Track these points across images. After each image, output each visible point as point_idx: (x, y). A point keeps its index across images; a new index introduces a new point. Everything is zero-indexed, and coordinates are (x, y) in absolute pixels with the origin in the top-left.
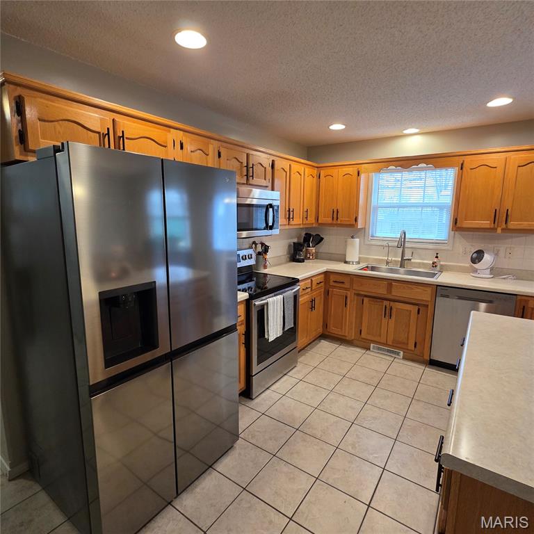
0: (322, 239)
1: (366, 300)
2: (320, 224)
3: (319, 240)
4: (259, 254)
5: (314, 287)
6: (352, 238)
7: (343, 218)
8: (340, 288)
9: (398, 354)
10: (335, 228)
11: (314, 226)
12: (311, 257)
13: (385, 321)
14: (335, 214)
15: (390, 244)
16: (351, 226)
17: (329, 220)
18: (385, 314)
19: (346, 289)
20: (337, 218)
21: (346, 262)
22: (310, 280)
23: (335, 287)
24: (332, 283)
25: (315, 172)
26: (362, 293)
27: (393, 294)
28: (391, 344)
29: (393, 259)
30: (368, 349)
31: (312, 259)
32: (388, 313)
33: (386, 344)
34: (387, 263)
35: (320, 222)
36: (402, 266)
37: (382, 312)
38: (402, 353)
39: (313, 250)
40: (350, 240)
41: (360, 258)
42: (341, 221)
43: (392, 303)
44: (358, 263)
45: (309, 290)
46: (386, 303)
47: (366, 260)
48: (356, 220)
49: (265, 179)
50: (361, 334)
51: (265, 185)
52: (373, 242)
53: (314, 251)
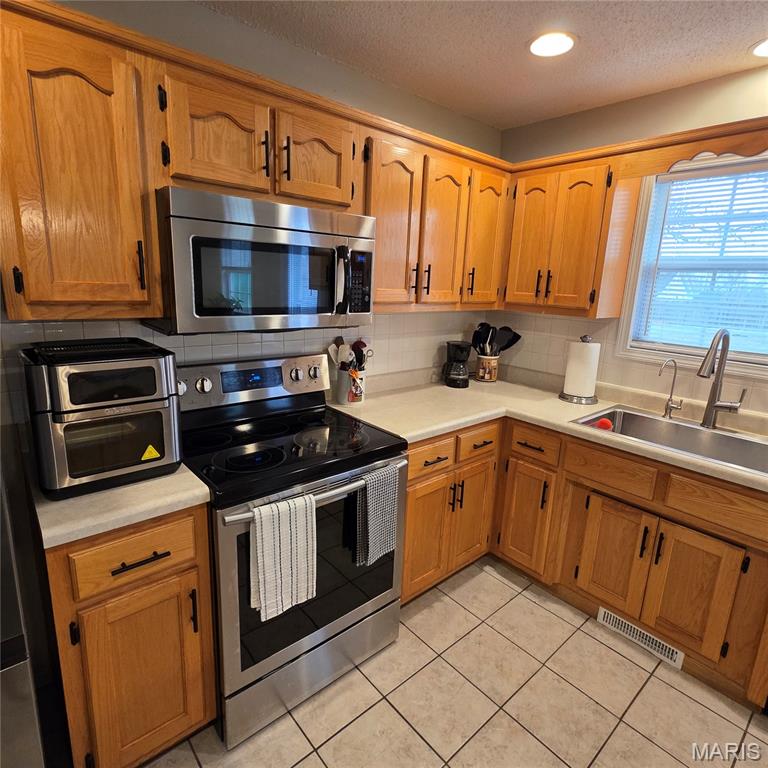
0: (517, 337)
1: (595, 500)
2: (508, 305)
3: (509, 339)
4: (344, 366)
5: (463, 455)
6: (584, 339)
7: (560, 292)
8: (535, 461)
9: (671, 655)
10: (543, 315)
11: (496, 307)
12: (487, 376)
13: (640, 565)
14: (544, 282)
15: (680, 362)
16: (581, 312)
17: (528, 296)
18: (643, 548)
19: (548, 467)
20: (547, 292)
21: (563, 396)
22: (452, 440)
23: (522, 457)
24: (516, 447)
25: (504, 182)
26: (587, 483)
27: (671, 502)
28: (652, 624)
29: (686, 400)
30: (592, 616)
31: (490, 381)
32: (653, 547)
33: (639, 621)
34: (668, 410)
35: (507, 300)
36: (709, 421)
37: (636, 539)
38: (680, 656)
39: (493, 361)
40: (578, 345)
41: (598, 389)
42: (557, 299)
43: (665, 526)
44: (593, 400)
45: (450, 461)
46: (646, 520)
47: (615, 394)
48: (593, 298)
49: (339, 185)
50: (576, 576)
51: (339, 200)
52: (638, 355)
53: (494, 363)
